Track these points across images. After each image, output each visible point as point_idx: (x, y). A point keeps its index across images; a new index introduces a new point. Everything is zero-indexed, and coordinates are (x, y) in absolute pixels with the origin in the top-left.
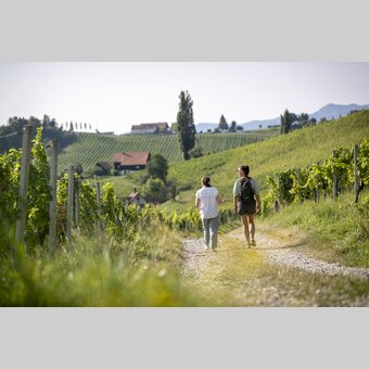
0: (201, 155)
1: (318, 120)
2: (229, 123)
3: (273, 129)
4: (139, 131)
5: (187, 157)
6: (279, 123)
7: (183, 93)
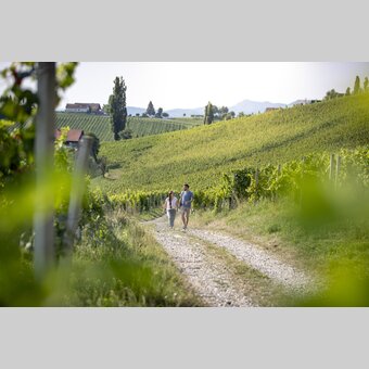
0: (130, 137)
1: (237, 114)
2: (156, 109)
3: (196, 118)
4: (73, 110)
5: (117, 138)
6: (204, 113)
7: (117, 79)
